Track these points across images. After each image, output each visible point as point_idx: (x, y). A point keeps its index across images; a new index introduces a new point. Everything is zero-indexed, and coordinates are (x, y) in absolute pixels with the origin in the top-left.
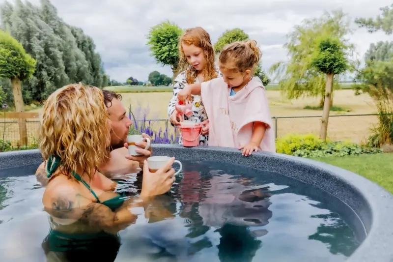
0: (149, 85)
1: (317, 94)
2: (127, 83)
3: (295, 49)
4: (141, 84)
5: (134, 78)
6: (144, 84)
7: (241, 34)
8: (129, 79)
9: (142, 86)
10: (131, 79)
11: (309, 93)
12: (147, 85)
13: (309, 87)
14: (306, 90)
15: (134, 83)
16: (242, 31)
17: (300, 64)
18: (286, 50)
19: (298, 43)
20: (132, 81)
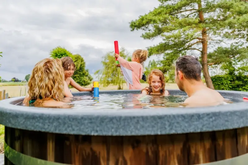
0: (25, 82)
1: (117, 84)
2: (12, 81)
3: (106, 64)
4: (20, 81)
5: (16, 78)
6: (22, 81)
7: (80, 57)
8: (13, 78)
9: (20, 82)
10: (14, 78)
11: (113, 84)
12: (24, 81)
13: (113, 82)
14: (112, 83)
15: (16, 80)
16: (80, 56)
17: (109, 71)
18: (102, 64)
19: (107, 61)
20: (15, 80)
